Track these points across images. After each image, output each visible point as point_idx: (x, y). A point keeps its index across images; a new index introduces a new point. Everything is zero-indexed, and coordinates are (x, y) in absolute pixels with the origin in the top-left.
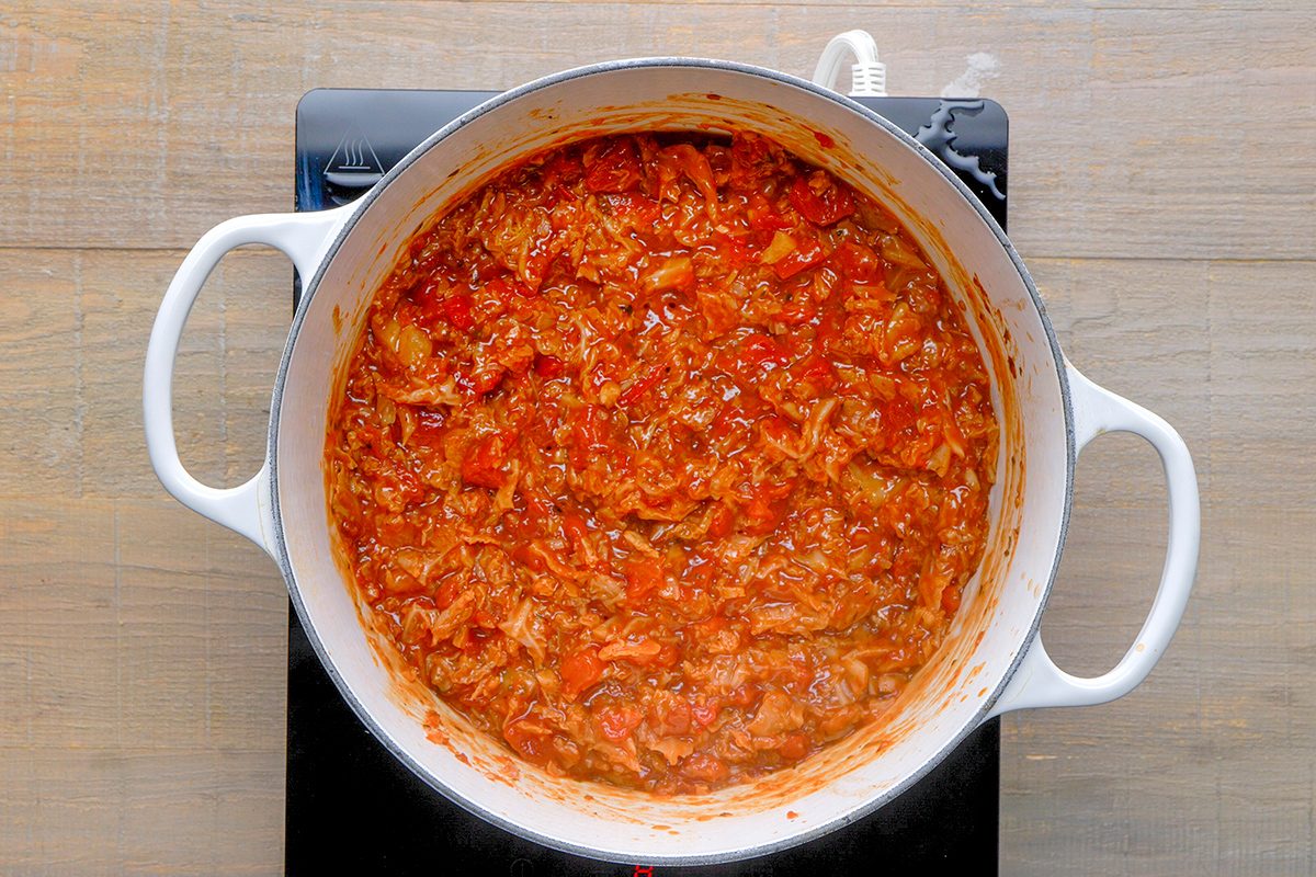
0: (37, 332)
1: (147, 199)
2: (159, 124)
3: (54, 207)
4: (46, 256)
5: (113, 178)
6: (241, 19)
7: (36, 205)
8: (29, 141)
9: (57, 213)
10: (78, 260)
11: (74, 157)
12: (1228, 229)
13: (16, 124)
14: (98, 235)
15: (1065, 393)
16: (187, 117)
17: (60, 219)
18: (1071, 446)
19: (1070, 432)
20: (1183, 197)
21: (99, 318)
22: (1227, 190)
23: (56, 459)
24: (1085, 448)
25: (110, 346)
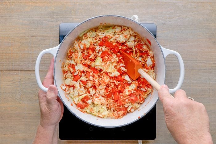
0: (14, 82)
1: (29, 64)
2: (30, 53)
3: (16, 65)
4: (15, 71)
5: (24, 61)
6: (41, 39)
7: (14, 65)
8: (13, 56)
9: (16, 66)
10: (20, 72)
11: (19, 58)
12: (175, 66)
13: (11, 54)
14: (22, 69)
15: (162, 51)
16: (34, 53)
17: (17, 66)
18: (164, 58)
19: (163, 56)
20: (169, 62)
21: (22, 80)
22: (175, 61)
23: (17, 99)
24: (166, 58)
25: (24, 83)
